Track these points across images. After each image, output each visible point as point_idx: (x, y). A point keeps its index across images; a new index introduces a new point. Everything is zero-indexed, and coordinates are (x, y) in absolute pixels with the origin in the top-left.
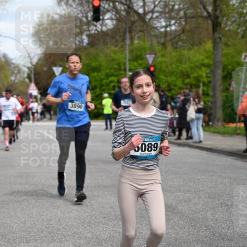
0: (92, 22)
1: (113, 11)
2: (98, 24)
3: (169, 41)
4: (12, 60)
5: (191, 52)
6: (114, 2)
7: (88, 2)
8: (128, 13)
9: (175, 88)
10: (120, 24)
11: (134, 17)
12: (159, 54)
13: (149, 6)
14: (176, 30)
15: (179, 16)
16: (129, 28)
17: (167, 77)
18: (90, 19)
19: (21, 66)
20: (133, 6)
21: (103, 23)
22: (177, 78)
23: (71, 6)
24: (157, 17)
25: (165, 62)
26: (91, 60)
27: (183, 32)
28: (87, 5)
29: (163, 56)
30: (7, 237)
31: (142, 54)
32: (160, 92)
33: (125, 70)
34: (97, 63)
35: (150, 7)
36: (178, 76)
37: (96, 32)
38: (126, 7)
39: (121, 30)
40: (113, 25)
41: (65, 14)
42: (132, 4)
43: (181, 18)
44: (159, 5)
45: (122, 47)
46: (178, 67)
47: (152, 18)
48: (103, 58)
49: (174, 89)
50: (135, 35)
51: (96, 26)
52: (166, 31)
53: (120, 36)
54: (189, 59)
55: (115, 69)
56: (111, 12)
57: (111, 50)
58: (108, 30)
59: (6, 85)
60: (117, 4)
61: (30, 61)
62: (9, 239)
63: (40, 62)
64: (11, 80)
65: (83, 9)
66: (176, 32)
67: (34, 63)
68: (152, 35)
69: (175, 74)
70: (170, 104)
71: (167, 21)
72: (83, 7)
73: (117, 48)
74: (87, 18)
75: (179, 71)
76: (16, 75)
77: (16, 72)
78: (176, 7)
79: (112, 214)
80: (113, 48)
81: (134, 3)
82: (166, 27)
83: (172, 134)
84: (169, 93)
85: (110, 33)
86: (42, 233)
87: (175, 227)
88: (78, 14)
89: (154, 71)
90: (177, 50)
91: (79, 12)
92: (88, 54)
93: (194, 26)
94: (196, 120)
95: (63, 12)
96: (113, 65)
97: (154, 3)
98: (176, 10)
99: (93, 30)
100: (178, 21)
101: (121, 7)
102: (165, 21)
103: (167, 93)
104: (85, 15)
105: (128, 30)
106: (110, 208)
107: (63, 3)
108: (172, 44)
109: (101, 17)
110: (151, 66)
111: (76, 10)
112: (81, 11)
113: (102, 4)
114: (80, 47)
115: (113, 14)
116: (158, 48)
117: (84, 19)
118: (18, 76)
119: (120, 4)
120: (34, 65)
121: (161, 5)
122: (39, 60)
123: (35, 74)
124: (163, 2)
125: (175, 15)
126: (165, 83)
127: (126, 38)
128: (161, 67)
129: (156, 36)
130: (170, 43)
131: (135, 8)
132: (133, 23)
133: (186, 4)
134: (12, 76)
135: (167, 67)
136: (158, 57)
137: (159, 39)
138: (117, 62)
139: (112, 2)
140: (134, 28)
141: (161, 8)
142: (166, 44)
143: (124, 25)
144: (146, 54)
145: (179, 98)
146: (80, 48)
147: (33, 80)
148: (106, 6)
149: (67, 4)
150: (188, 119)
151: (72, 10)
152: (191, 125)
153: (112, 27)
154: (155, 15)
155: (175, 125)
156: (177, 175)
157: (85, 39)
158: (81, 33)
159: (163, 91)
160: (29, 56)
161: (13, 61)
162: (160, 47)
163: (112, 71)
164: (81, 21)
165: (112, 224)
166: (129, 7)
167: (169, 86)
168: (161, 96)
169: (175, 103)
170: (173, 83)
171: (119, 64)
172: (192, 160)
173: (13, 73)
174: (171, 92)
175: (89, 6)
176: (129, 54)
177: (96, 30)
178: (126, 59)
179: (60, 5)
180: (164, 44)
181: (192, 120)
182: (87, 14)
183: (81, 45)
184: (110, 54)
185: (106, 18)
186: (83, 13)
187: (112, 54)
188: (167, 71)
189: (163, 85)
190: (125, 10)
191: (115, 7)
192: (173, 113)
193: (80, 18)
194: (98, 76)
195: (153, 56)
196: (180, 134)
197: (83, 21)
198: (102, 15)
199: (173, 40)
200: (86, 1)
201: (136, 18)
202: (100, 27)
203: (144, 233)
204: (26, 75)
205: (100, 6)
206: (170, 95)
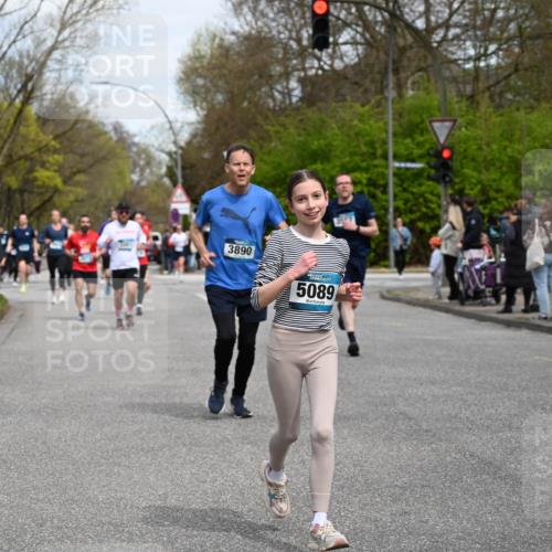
0: (310, 50)
1: (358, 25)
2: (324, 55)
3: (483, 92)
4: (135, 136)
5: (534, 116)
6: (359, 6)
7: (301, 5)
8: (391, 28)
9: (498, 195)
10: (374, 53)
11: (404, 38)
12: (460, 120)
13: (438, 12)
14: (499, 67)
15: (506, 35)
16: (394, 61)
17: (480, 172)
18: (305, 43)
19: (152, 150)
20: (402, 15)
21: (334, 51)
22: (503, 174)
23: (264, 15)
24: (457, 37)
25: (475, 139)
26: (310, 135)
27: (516, 70)
28: (300, 13)
29: (470, 124)
30: (126, 530)
31: (423, 121)
32: (465, 206)
33: (385, 157)
34: (322, 142)
35: (440, 15)
36: (504, 169)
37: (320, 72)
38: (386, 14)
39: (376, 69)
40: (358, 55)
41: (250, 34)
42: (399, 8)
43: (509, 39)
44: (461, 11)
45: (379, 104)
46: (505, 148)
47: (444, 39)
48: (336, 131)
49: (495, 199)
50: (407, 78)
51: (319, 59)
52: (477, 69)
53: (373, 81)
54: (530, 131)
55: (362, 155)
56: (354, 26)
57: (352, 112)
58: (346, 67)
59: (122, 193)
60: (366, 8)
61: (172, 138)
62: (130, 533)
63: (194, 141)
64: (132, 182)
65: (290, 21)
66: (499, 71)
67: (182, 144)
68: (446, 79)
69: (498, 164)
70: (488, 232)
71: (481, 47)
72: (292, 17)
73: (367, 108)
74: (299, 41)
75: (506, 159)
76: (142, 170)
77: (142, 163)
78: (500, 14)
79: (360, 479)
80: (357, 107)
81: (405, 6)
82: (477, 58)
83: (493, 301)
84: (485, 208)
85: (350, 74)
86: (204, 520)
87: (500, 509)
88: (279, 33)
89: (450, 158)
90: (501, 111)
91: (281, 29)
92: (301, 121)
93: (539, 56)
94: (546, 269)
95: (247, 28)
96: (358, 146)
97: (450, 5)
98: (498, 21)
99: (312, 68)
100: (505, 46)
101: (375, 17)
102: (474, 47)
103: (481, 208)
104: (294, 34)
105: (391, 67)
106: (355, 466)
107: (245, 9)
108: (491, 97)
109: (331, 39)
110: (444, 148)
111: (274, 24)
112: (285, 26)
113: (332, 10)
114: (283, 106)
115: (357, 32)
116: (459, 106)
117: (293, 44)
118: (148, 171)
119: (373, 9)
120: (181, 148)
121: (465, 11)
122: (194, 136)
123: (183, 168)
124: (470, 3)
125: (498, 33)
126: (476, 185)
127: (387, 86)
128: (465, 151)
129: (454, 80)
130: (487, 94)
131: (406, 17)
132: (403, 50)
133: (522, 8)
134: (133, 172)
135: (480, 149)
136: (460, 129)
137: (461, 86)
138: (368, 138)
139: (356, 4)
140: (405, 63)
141: (465, 17)
142: (478, 98)
143: (382, 56)
144: (430, 122)
145: (508, 218)
146: (286, 109)
147: (180, 180)
148: (343, 15)
149: (254, 11)
150: (528, 265)
151: (266, 25)
152: (536, 280)
153: (356, 60)
154: (453, 32)
155: (499, 280)
156: (506, 393)
157: (293, 90)
158: (287, 75)
159: (470, 204)
160: (171, 128)
161: (136, 140)
162: (464, 104)
163: (357, 158)
164: (286, 47)
165: (360, 501)
166: (392, 15)
167: (484, 191)
168: (466, 215)
169: (497, 230)
170: (494, 185)
171: (371, 144)
172: (537, 358)
173: (135, 165)
174: (489, 206)
175: (304, 13)
176: (394, 119)
177: (321, 68)
178: (386, 132)
179: (241, 14)
180: (471, 98)
181: (538, 269)
182: (298, 32)
183: (287, 101)
184: (351, 120)
185: (341, 40)
186: (290, 31)
187: (356, 122)
188: (480, 159)
189: (472, 189)
190: (384, 22)
191: (361, 16)
192: (495, 252)
193: (285, 41)
194: (323, 170)
195: (448, 124)
196: (511, 301)
197: (291, 48)
198: (334, 36)
199: (492, 89)
200: (297, 4)
201: (410, 39)
202: (329, 62)
203: (431, 523)
204: (164, 170)
205: (328, 13)
206: (486, 212)
